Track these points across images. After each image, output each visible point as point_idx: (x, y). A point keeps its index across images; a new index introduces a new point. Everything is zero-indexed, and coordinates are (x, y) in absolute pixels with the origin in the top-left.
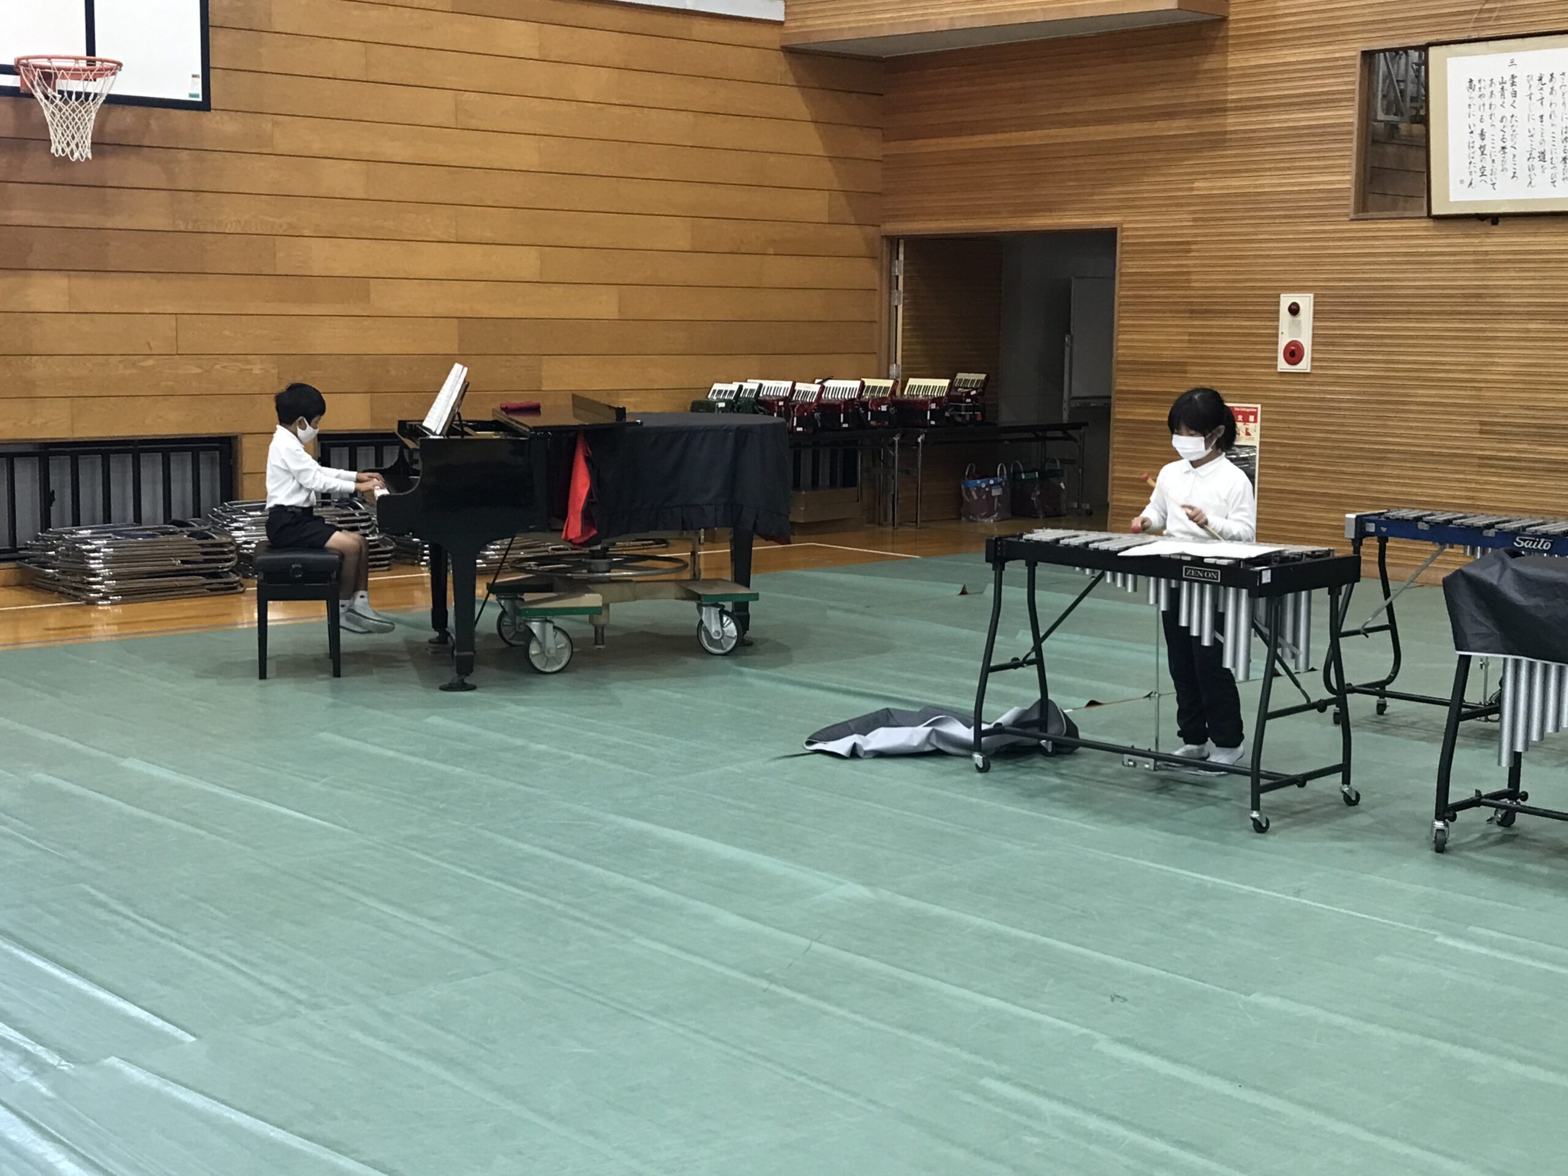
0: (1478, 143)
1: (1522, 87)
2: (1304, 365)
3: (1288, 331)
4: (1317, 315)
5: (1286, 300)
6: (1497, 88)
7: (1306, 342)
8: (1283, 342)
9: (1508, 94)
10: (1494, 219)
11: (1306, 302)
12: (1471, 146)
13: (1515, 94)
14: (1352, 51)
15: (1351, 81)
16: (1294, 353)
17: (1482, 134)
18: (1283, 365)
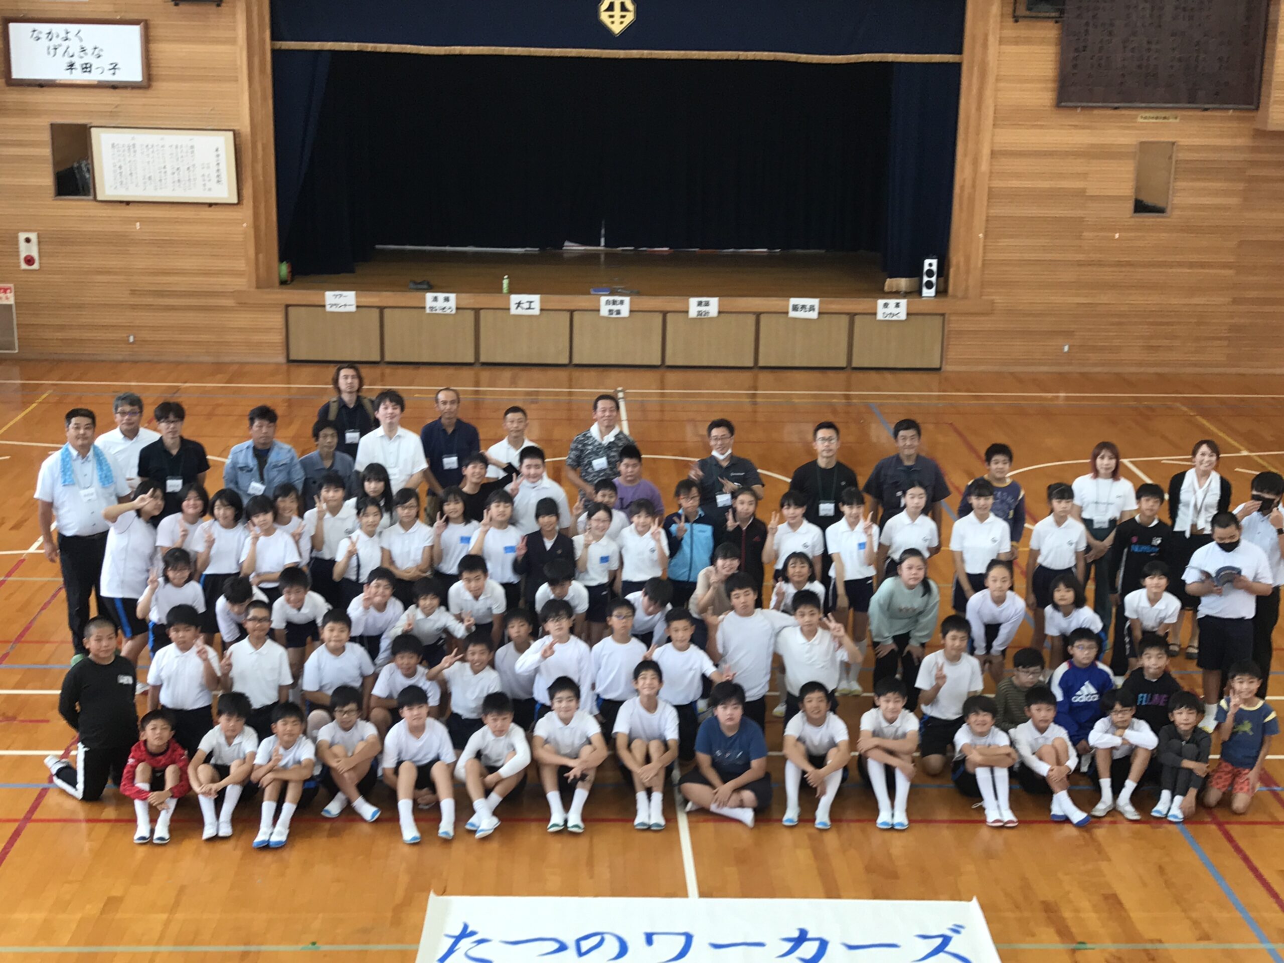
0: (119, 171)
1: (138, 148)
2: (36, 266)
3: (25, 250)
4: (39, 243)
5: (22, 236)
6: (126, 149)
7: (35, 254)
8: (23, 255)
9: (132, 150)
10: (128, 203)
11: (33, 236)
12: (115, 171)
13: (135, 152)
14: (45, 122)
15: (46, 136)
16: (29, 261)
17: (120, 167)
18: (24, 266)
